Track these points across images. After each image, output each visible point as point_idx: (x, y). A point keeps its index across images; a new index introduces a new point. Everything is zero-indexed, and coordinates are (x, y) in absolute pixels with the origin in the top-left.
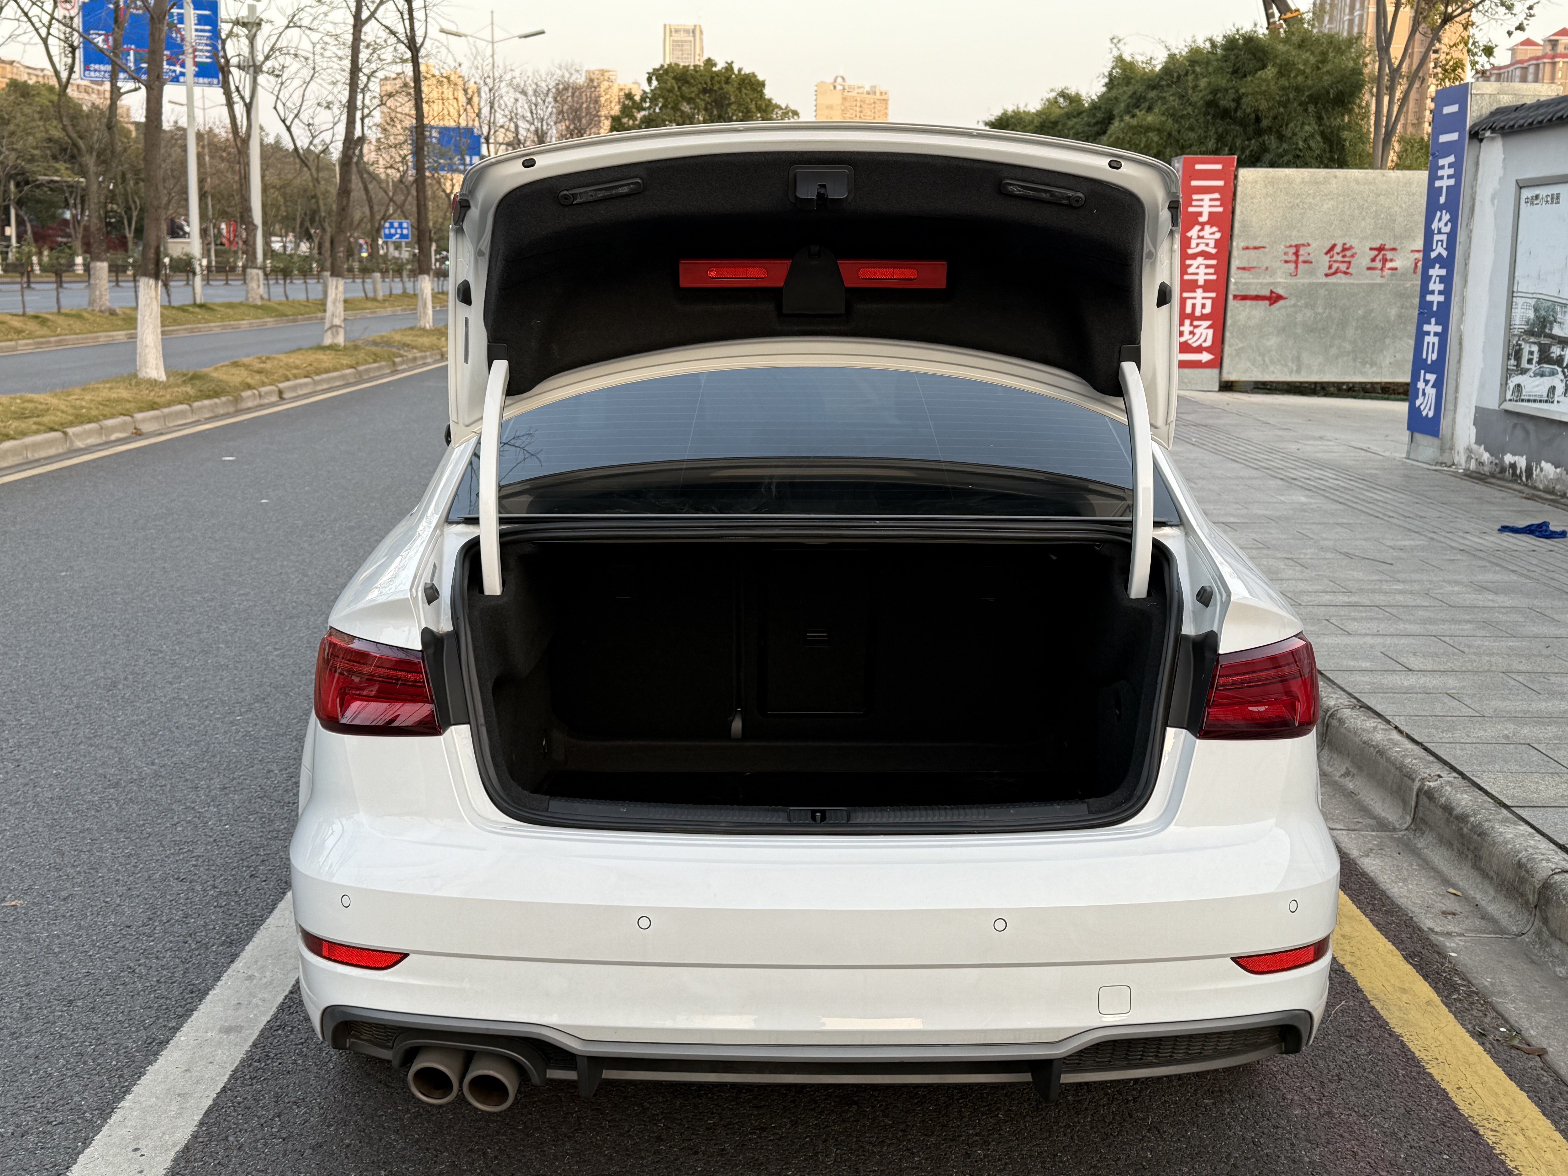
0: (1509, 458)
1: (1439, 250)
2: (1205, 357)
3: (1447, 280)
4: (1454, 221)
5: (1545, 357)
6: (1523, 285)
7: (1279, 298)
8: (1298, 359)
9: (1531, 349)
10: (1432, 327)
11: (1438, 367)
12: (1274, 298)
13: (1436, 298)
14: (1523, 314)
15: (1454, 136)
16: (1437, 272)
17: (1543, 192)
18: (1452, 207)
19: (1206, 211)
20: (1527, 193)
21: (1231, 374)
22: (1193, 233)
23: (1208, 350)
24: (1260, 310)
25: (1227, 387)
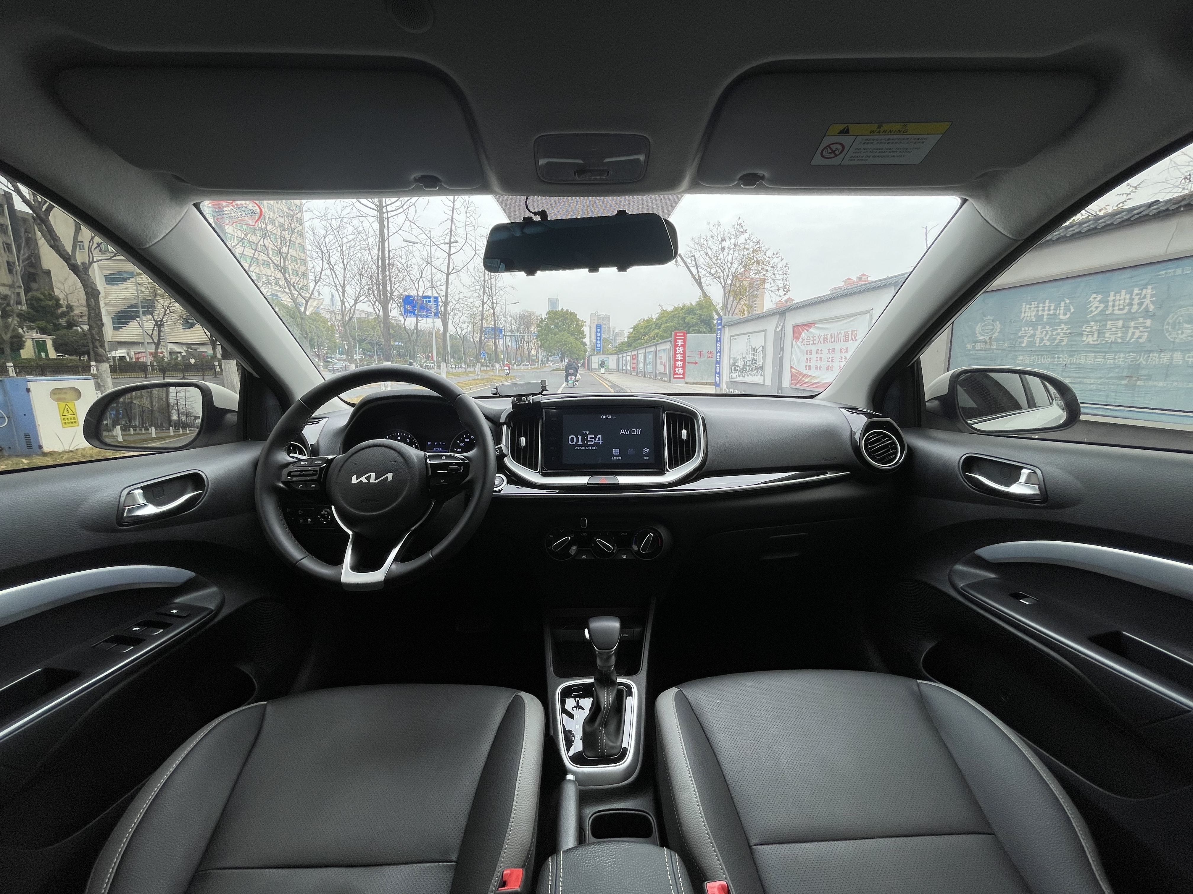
0: (731, 390)
1: (719, 350)
2: (681, 376)
3: (720, 356)
4: (720, 344)
5: (735, 370)
6: (731, 356)
7: (697, 363)
8: (702, 377)
9: (733, 368)
10: (718, 365)
11: (719, 373)
12: (696, 363)
13: (718, 360)
14: (732, 361)
15: (720, 327)
16: (718, 354)
17: (734, 338)
18: (720, 341)
19: (680, 344)
20: (732, 338)
21: (687, 380)
22: (677, 348)
23: (682, 374)
24: (693, 365)
25: (687, 383)
